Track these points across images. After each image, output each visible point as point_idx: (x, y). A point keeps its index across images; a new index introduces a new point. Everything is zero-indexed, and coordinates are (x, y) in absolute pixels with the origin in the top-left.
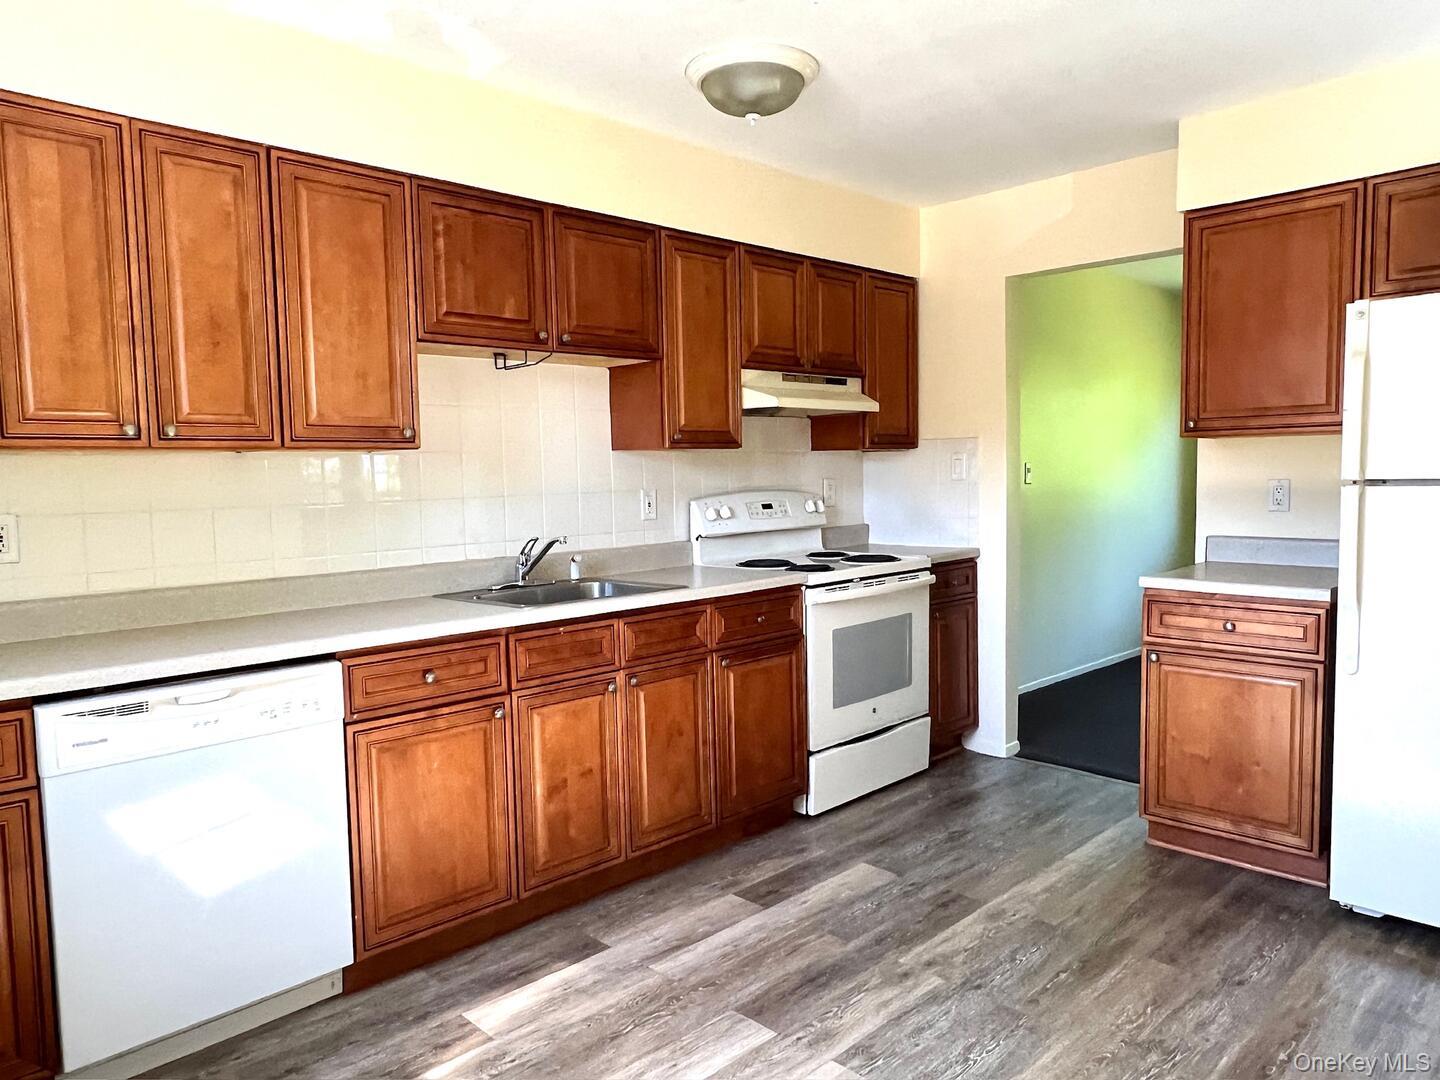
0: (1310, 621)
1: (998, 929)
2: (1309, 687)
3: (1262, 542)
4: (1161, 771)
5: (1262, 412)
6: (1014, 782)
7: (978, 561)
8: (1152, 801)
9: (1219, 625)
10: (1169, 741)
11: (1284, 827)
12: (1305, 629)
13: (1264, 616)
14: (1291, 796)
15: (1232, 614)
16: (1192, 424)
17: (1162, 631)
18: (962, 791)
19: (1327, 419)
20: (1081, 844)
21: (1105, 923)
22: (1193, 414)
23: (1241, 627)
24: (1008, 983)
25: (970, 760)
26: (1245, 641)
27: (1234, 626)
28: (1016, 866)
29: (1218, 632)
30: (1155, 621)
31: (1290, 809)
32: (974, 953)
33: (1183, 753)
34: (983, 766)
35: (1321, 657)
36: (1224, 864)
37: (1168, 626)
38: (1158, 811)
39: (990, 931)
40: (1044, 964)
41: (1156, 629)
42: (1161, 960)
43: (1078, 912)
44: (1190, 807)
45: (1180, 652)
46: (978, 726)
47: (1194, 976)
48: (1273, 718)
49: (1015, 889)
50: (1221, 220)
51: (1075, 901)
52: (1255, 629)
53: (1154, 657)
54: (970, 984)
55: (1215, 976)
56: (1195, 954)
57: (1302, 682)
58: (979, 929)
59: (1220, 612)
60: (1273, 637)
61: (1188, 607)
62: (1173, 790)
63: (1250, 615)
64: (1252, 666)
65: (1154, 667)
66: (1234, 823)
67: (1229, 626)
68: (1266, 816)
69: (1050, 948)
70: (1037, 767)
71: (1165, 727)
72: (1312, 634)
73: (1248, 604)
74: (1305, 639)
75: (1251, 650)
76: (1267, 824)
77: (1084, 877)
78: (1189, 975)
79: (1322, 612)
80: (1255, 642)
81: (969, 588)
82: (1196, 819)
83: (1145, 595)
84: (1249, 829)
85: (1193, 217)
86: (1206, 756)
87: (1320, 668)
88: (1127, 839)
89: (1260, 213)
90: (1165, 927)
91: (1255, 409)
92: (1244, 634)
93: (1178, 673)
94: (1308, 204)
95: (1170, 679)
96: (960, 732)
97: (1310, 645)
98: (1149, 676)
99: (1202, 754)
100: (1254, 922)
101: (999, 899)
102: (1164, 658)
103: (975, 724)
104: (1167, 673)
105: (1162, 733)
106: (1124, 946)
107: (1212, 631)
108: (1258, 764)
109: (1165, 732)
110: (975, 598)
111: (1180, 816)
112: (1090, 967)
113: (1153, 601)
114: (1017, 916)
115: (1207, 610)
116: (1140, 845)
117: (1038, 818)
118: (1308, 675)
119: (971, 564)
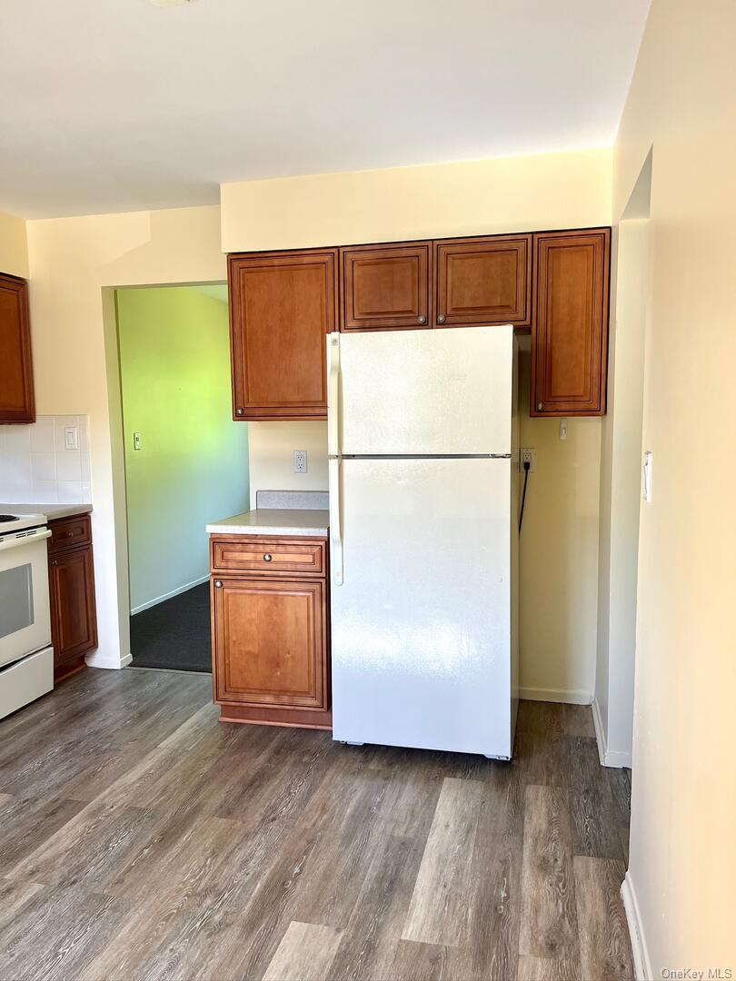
0: (316, 550)
1: (98, 823)
2: (318, 596)
3: (291, 494)
4: (227, 666)
5: (284, 404)
6: (124, 689)
7: (92, 515)
8: (221, 690)
9: (260, 557)
10: (231, 643)
11: (306, 694)
12: (314, 555)
13: (289, 548)
14: (309, 672)
15: (268, 549)
16: (240, 411)
17: (223, 564)
18: (81, 705)
19: (317, 411)
20: (173, 731)
21: (184, 795)
22: (240, 404)
23: (275, 557)
24: (101, 870)
25: (92, 674)
26: (279, 567)
27: (270, 557)
28: (118, 764)
29: (259, 562)
30: (218, 556)
31: (309, 680)
32: (75, 851)
33: (241, 651)
34: (102, 679)
35: (323, 574)
36: (271, 726)
37: (227, 561)
38: (227, 696)
39: (89, 828)
40: (132, 844)
41: (218, 563)
42: (221, 816)
43: (164, 792)
44: (248, 690)
45: (236, 578)
46: (97, 647)
47: (244, 822)
48: (297, 619)
49: (116, 783)
50: (253, 263)
51: (161, 782)
52: (283, 557)
53: (218, 584)
54: (67, 882)
55: (258, 818)
56: (245, 805)
57: (313, 592)
58: (80, 828)
59: (261, 548)
60: (295, 563)
61: (240, 546)
62: (235, 679)
63: (280, 549)
64: (283, 584)
65: (219, 590)
66: (277, 696)
67: (267, 558)
68: (294, 688)
69: (139, 829)
70: (145, 672)
71: (228, 635)
72: (318, 561)
73: (277, 540)
74: (314, 562)
75: (281, 573)
76: (295, 693)
77: (171, 760)
78: (239, 823)
79: (322, 543)
80: (284, 567)
81: (84, 537)
82: (252, 698)
83: (211, 539)
84: (285, 699)
85: (235, 258)
86: (257, 652)
87: (323, 581)
88: (206, 720)
89: (276, 262)
90: (227, 788)
91: (279, 402)
92: (276, 562)
93: (236, 594)
94: (306, 260)
95: (230, 598)
96: (82, 654)
97: (317, 567)
98: (216, 597)
99: (252, 650)
100: (287, 768)
101: (101, 796)
102: (225, 584)
103: (95, 645)
104: (228, 595)
105: (227, 638)
106: (196, 811)
107: (256, 561)
108: (289, 653)
109: (229, 639)
110: (90, 544)
111: (240, 697)
112: (167, 838)
113: (217, 542)
114: (115, 808)
115: (252, 546)
116: (215, 723)
117: (142, 715)
118: (317, 587)
119: (85, 518)
